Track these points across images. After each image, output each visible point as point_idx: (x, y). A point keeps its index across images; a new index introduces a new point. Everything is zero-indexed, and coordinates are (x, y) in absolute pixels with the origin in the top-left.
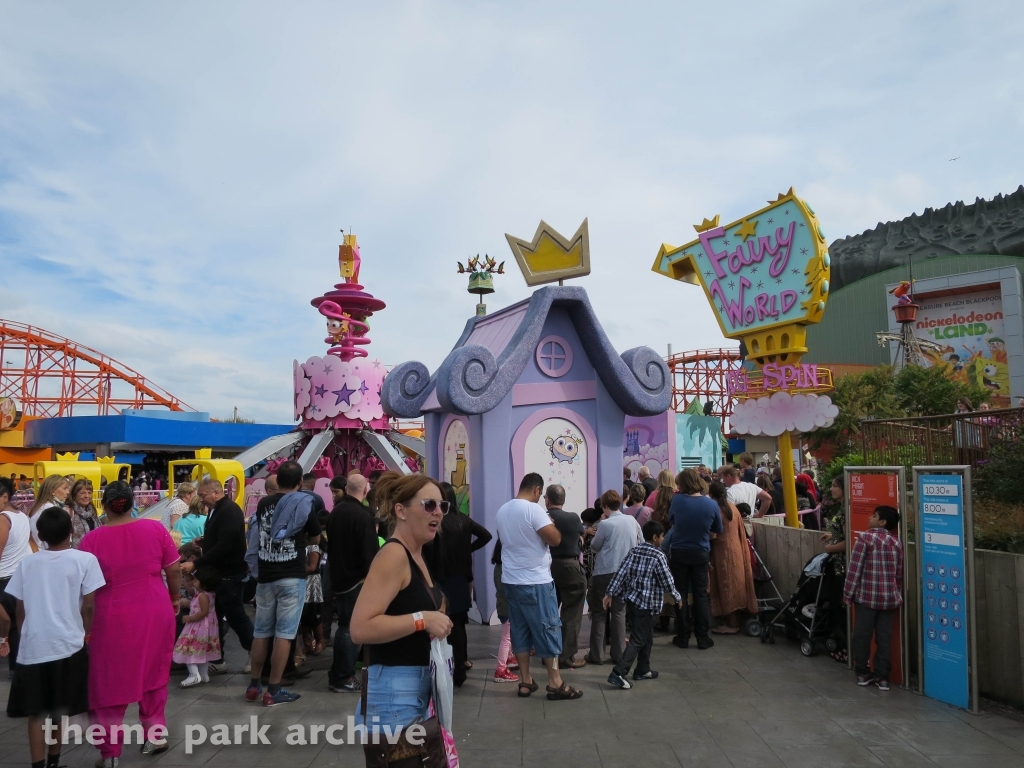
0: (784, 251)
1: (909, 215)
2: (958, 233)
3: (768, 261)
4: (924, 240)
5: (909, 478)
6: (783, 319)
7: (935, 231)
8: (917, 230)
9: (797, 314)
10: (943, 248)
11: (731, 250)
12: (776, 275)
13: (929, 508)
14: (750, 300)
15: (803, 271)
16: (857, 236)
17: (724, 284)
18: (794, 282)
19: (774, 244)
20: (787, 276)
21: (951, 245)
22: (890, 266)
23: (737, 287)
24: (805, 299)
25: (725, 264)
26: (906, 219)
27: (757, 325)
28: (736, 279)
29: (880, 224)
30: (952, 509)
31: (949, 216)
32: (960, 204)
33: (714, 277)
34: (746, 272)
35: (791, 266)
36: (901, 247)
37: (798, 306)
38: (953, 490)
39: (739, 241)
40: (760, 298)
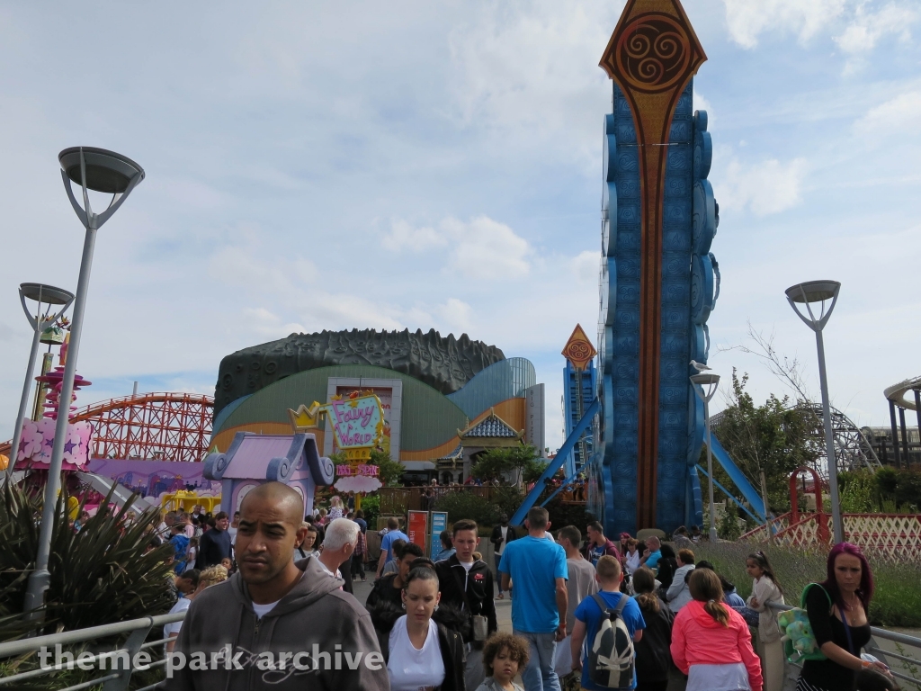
0: (368, 417)
1: (343, 330)
2: (371, 350)
3: (361, 420)
4: (352, 350)
5: (430, 515)
6: (364, 445)
7: (358, 345)
8: (347, 341)
9: (370, 444)
10: (363, 358)
11: (346, 411)
12: (364, 426)
13: (435, 524)
14: (351, 434)
15: (375, 426)
16: (308, 335)
17: (341, 425)
18: (370, 430)
19: (364, 413)
20: (368, 427)
21: (367, 357)
22: (330, 363)
23: (346, 428)
24: (374, 438)
25: (342, 417)
26: (341, 332)
27: (353, 446)
28: (347, 424)
29: (324, 331)
30: (442, 524)
31: (367, 337)
32: (373, 330)
33: (336, 422)
34: (351, 422)
35: (371, 423)
36: (338, 352)
37: (371, 441)
38: (443, 519)
39: (350, 408)
40: (356, 435)
